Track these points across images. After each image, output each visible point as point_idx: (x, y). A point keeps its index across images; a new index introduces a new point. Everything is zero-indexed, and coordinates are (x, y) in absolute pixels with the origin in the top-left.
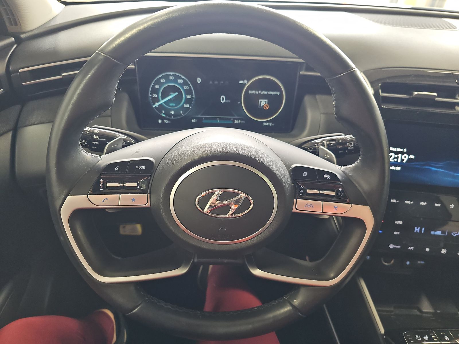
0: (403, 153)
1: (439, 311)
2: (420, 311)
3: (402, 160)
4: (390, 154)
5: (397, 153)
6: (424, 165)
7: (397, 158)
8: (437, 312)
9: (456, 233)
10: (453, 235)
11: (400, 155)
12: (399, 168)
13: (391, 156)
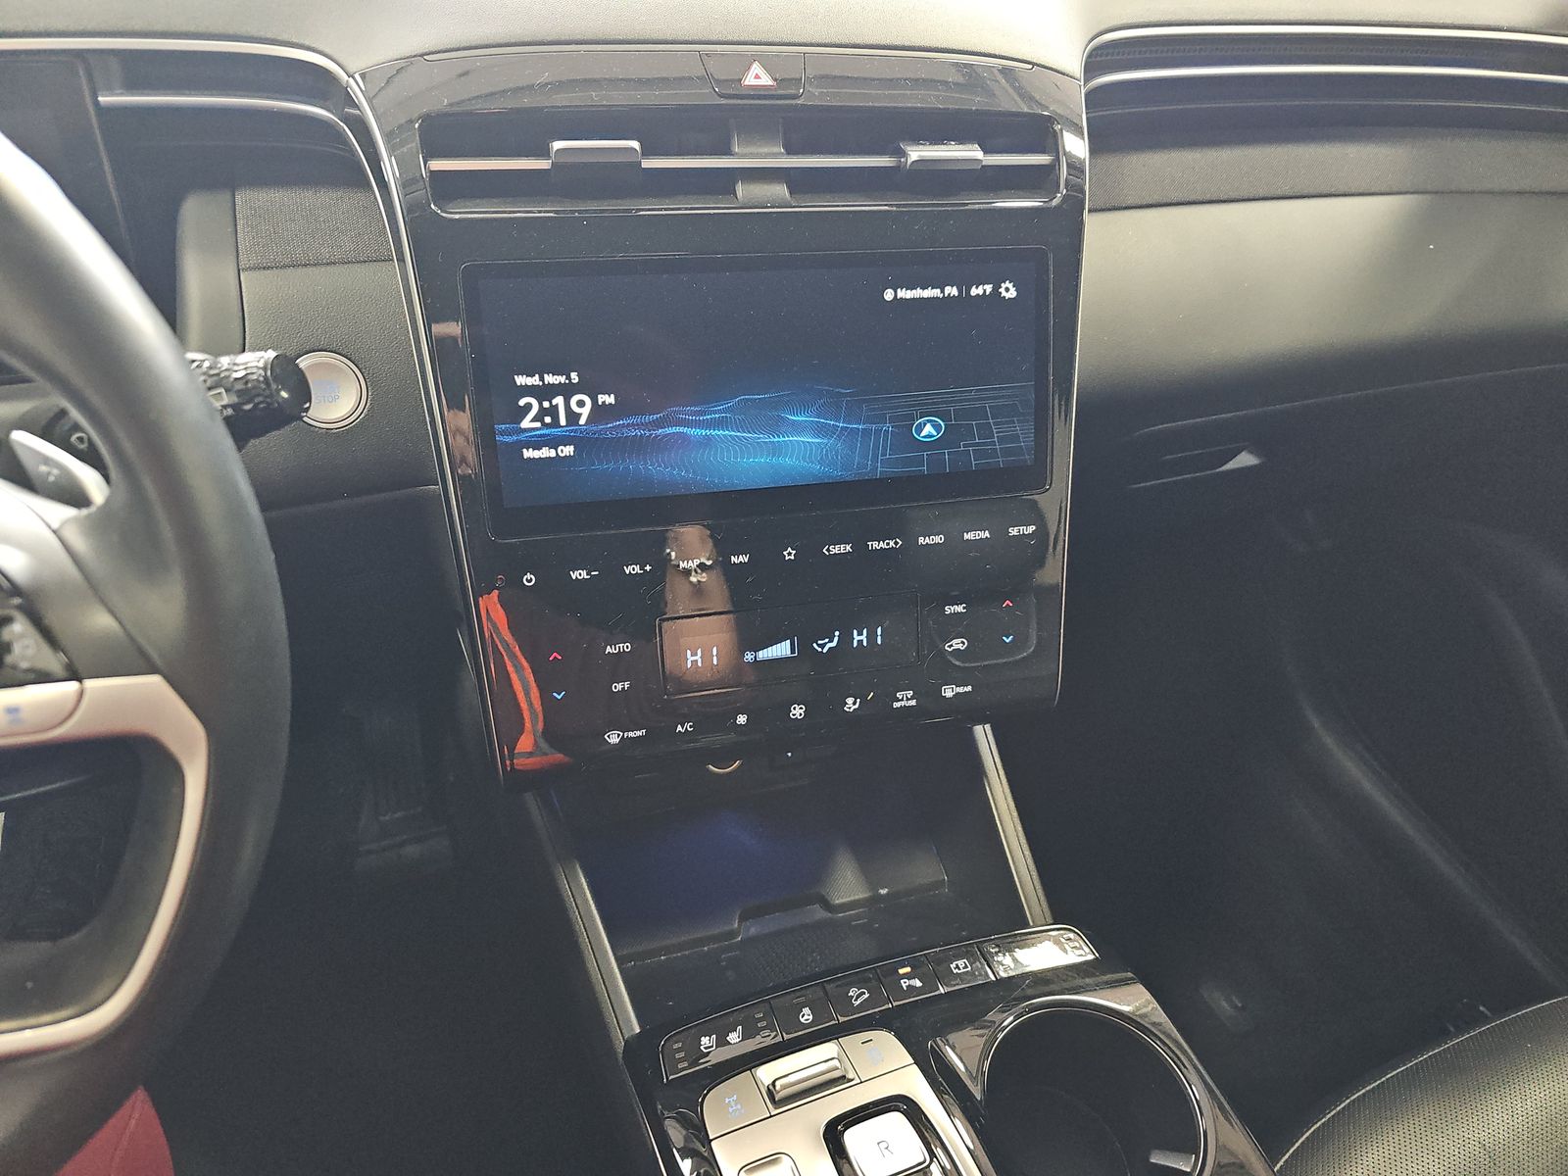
0: (567, 391)
1: (883, 892)
2: (827, 905)
3: (573, 417)
4: (522, 402)
5: (544, 393)
6: (659, 424)
7: (553, 411)
8: (882, 896)
9: (827, 640)
10: (820, 650)
11: (559, 401)
12: (568, 450)
13: (529, 407)
